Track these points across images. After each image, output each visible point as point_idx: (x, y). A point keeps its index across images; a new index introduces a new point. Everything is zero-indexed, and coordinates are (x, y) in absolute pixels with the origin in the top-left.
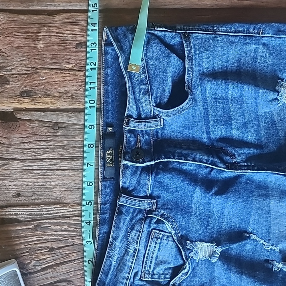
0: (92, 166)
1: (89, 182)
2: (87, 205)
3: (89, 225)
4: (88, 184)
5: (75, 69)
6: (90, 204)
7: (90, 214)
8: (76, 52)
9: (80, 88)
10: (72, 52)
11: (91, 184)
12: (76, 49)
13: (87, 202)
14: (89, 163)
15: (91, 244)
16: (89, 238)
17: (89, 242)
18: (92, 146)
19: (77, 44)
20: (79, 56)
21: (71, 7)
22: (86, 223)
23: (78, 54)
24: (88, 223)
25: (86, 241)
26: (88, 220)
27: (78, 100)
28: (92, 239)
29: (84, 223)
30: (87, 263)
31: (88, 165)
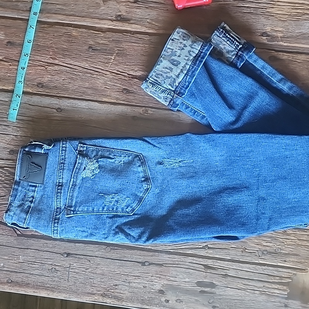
0: (33, 28)
1: (29, 40)
2: (24, 55)
3: (23, 70)
4: (28, 41)
5: (4, 60)
6: (27, 55)
7: (25, 63)
8: (6, 48)
9: (6, 74)
10: (3, 47)
11: (30, 42)
12: (7, 45)
13: (25, 54)
14: (31, 26)
15: (21, 84)
16: (21, 79)
17: (20, 82)
18: (36, 14)
19: (8, 42)
20: (8, 51)
21: (6, 14)
22: (21, 68)
23: (7, 50)
24: (23, 69)
25: (18, 81)
26: (23, 66)
27: (3, 83)
28: (23, 80)
29: (19, 68)
30: (15, 96)
31: (31, 27)
